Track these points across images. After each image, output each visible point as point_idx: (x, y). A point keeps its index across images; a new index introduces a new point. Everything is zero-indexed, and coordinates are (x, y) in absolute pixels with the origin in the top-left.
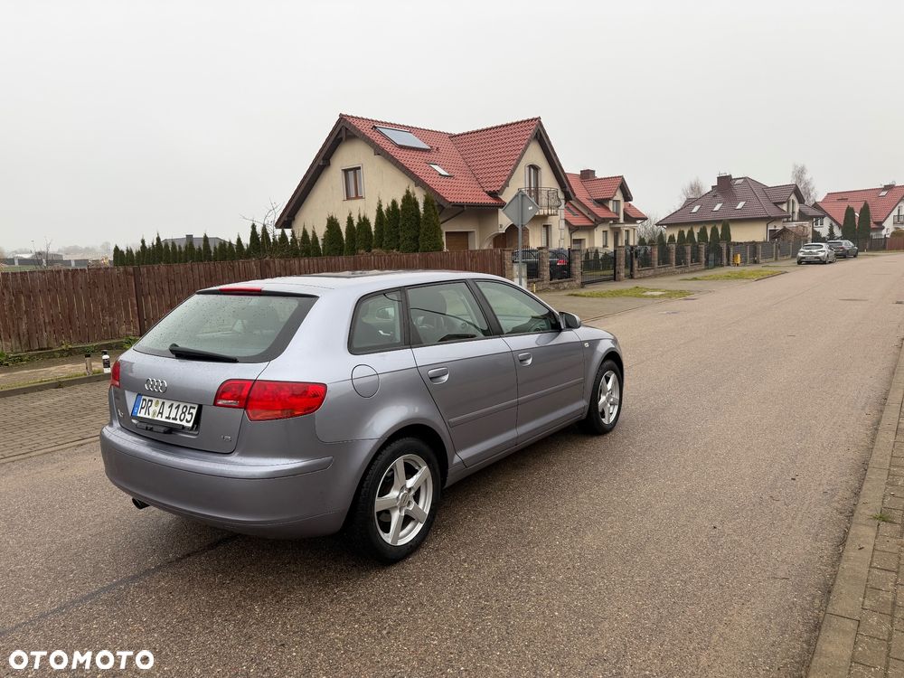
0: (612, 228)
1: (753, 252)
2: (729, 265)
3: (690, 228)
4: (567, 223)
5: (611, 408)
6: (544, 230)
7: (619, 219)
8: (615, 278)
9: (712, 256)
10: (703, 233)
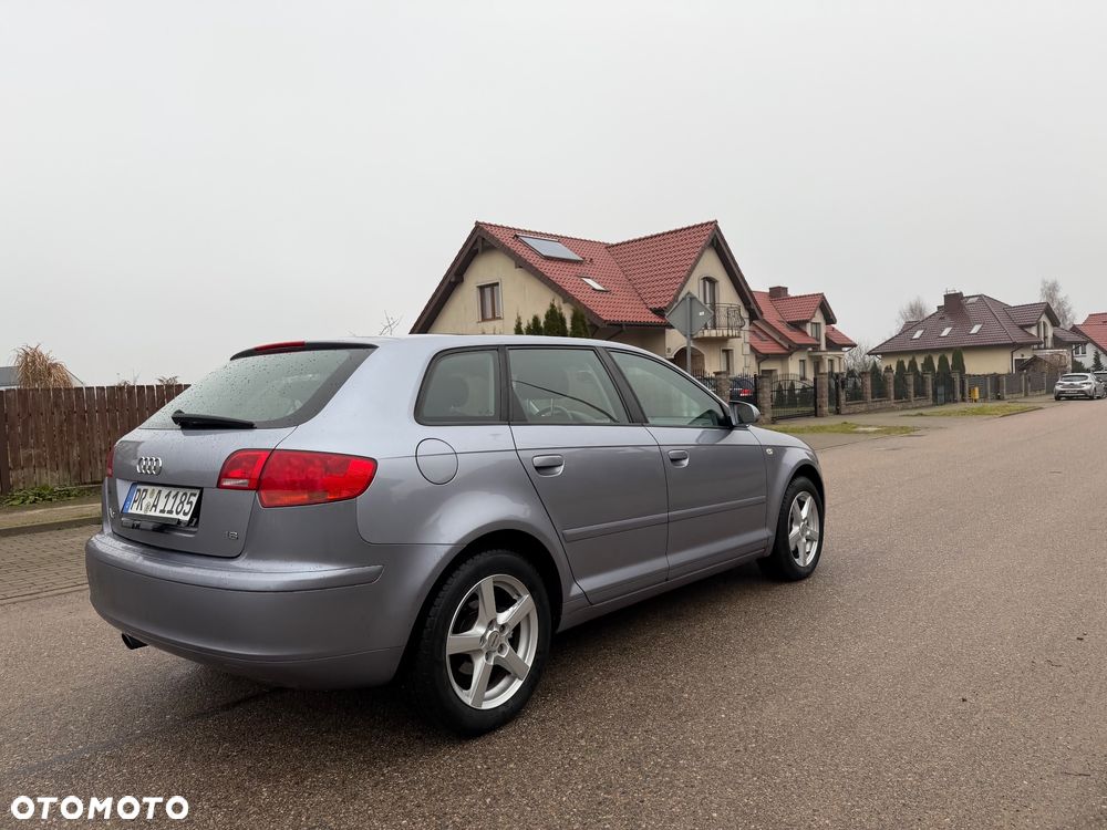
0: (811, 357)
1: (995, 387)
2: (963, 400)
3: (911, 358)
4: (752, 348)
5: (808, 546)
6: (723, 356)
7: (819, 345)
8: (816, 414)
9: (941, 390)
10: (928, 364)
